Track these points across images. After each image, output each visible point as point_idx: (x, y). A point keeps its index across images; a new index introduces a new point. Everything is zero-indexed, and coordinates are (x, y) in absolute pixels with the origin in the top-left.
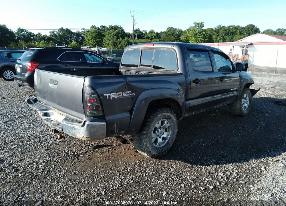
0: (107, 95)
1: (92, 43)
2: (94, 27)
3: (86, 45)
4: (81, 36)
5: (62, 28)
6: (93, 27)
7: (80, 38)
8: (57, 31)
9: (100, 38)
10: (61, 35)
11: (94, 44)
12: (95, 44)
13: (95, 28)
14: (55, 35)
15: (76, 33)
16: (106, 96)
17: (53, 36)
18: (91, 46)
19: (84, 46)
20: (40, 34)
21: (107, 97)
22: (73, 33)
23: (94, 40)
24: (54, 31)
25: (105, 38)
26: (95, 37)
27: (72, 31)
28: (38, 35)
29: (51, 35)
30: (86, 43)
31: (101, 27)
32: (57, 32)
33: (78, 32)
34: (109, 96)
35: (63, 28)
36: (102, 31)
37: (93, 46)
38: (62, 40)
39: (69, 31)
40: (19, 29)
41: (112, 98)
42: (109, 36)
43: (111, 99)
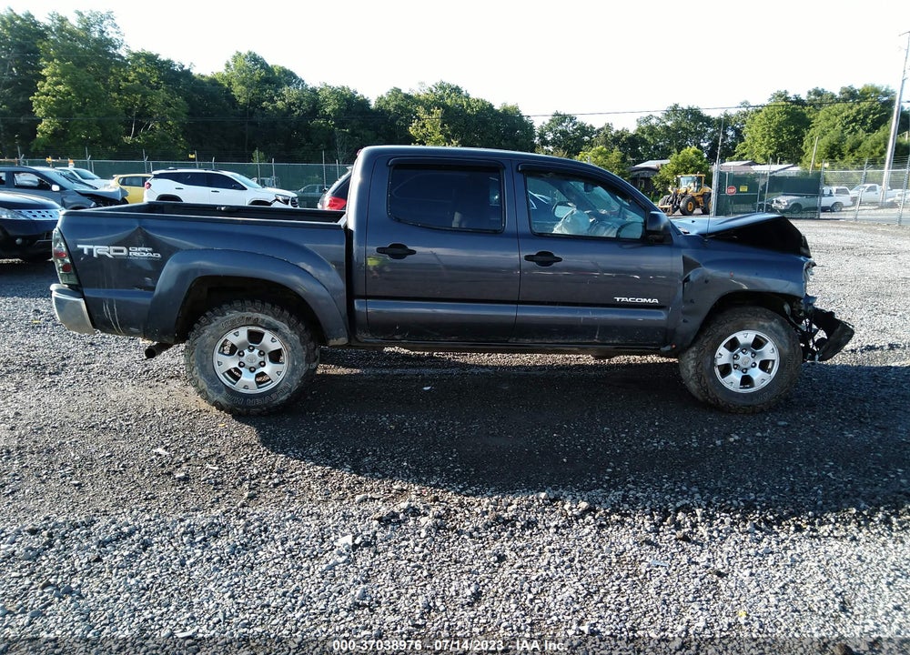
0: (86, 248)
1: (763, 150)
2: (782, 96)
3: (744, 155)
4: (733, 128)
5: (676, 105)
6: (780, 96)
7: (730, 133)
8: (660, 116)
9: (796, 132)
10: (668, 127)
11: (770, 152)
12: (775, 153)
13: (786, 99)
14: (652, 128)
15: (719, 121)
16: (82, 250)
17: (643, 133)
18: (759, 160)
19: (737, 160)
20: (608, 127)
21: (86, 252)
22: (709, 121)
23: (773, 140)
24: (650, 117)
25: (812, 131)
26: (778, 131)
27: (706, 113)
28: (602, 129)
29: (638, 130)
30: (744, 151)
31: (809, 93)
32: (658, 118)
33: (726, 115)
34: (91, 251)
35: (680, 106)
36: (807, 108)
37: (767, 160)
38: (671, 143)
39: (695, 115)
40: (557, 114)
41: (98, 255)
42: (830, 123)
43: (95, 255)
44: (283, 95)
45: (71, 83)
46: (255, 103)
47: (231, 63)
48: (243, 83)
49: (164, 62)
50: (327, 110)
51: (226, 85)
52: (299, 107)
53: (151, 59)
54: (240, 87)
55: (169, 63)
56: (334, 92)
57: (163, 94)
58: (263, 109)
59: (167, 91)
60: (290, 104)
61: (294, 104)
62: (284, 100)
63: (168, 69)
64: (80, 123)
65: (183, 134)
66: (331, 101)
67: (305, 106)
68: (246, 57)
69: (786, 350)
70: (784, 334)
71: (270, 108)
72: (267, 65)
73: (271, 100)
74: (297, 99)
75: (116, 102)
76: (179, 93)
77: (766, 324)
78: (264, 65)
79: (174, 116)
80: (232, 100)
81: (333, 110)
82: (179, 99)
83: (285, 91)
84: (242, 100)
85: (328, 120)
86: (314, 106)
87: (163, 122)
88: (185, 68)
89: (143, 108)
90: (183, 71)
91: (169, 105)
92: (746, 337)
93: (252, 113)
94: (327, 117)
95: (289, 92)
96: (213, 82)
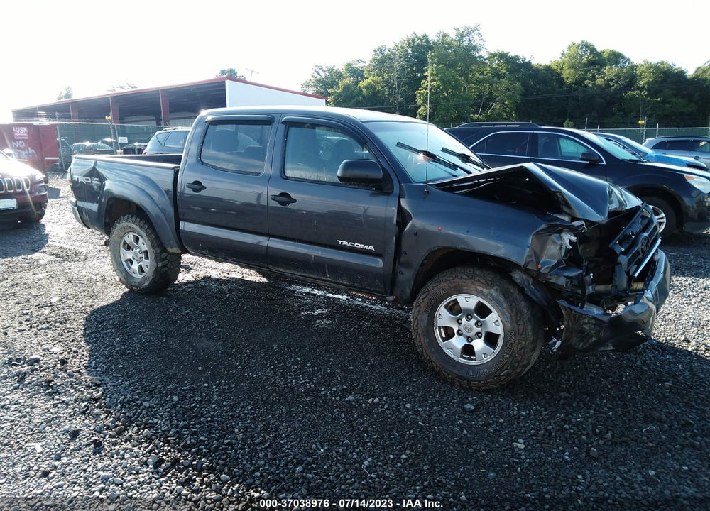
0: (76, 178)
44: (604, 73)
45: (441, 80)
46: (579, 82)
47: (566, 52)
48: (572, 67)
49: (512, 58)
50: (641, 83)
51: (559, 70)
52: (616, 82)
53: (503, 56)
54: (569, 70)
55: (516, 58)
56: (651, 66)
57: (506, 82)
58: (586, 86)
59: (509, 79)
60: (608, 81)
61: (612, 80)
62: (603, 78)
63: (514, 63)
64: (443, 107)
65: (516, 111)
66: (647, 74)
67: (622, 81)
68: (579, 45)
69: (509, 325)
70: (505, 305)
71: (590, 85)
72: (596, 50)
73: (594, 78)
74: (616, 76)
75: (472, 91)
76: (518, 79)
77: (484, 290)
78: (593, 50)
79: (510, 97)
80: (561, 81)
81: (648, 83)
82: (517, 85)
83: (606, 70)
84: (569, 81)
85: (641, 91)
86: (631, 81)
87: (502, 102)
88: (526, 61)
89: (491, 94)
90: (524, 63)
91: (509, 90)
92: (468, 301)
93: (576, 90)
94: (641, 89)
95: (610, 71)
96: (548, 68)
